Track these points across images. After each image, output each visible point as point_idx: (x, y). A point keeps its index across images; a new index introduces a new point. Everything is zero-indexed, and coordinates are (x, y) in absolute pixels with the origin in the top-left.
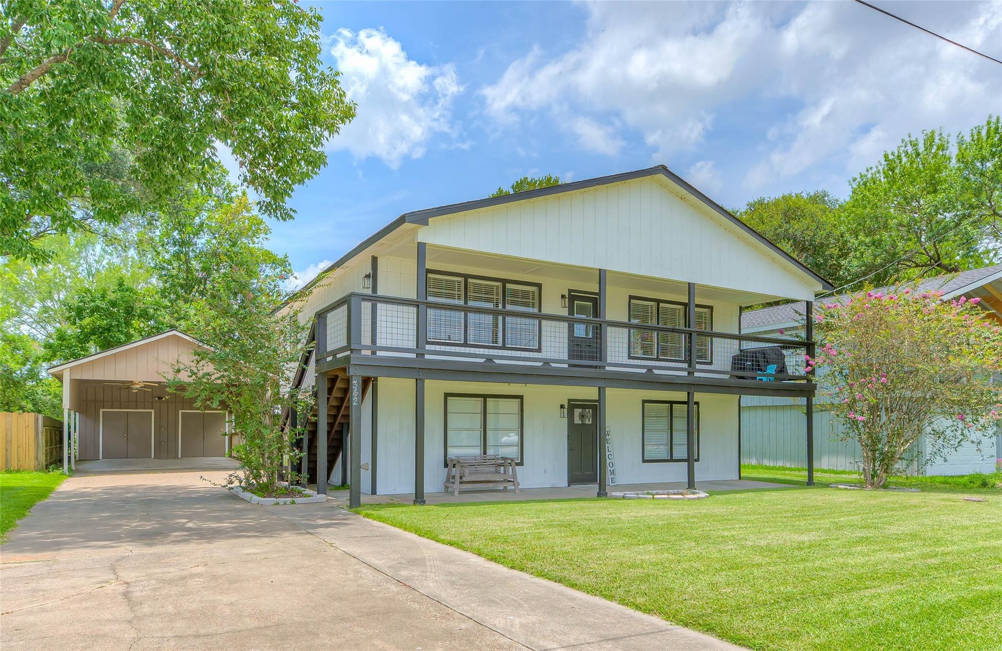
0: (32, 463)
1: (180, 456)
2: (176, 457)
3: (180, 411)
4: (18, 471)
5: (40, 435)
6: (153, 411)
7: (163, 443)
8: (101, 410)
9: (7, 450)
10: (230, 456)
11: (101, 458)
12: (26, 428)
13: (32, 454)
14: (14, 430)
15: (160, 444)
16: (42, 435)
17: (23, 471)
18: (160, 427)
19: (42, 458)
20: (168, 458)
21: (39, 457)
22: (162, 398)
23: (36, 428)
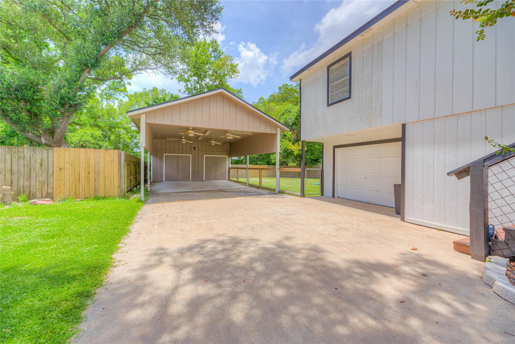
0: (116, 191)
1: (204, 180)
2: (202, 180)
3: (205, 156)
4: (104, 198)
5: (122, 167)
6: (191, 155)
7: (196, 173)
8: (164, 154)
9: (95, 180)
10: (229, 180)
11: (164, 180)
12: (111, 162)
13: (116, 183)
14: (102, 164)
15: (194, 173)
16: (124, 168)
17: (108, 197)
18: (195, 164)
19: (124, 186)
20: (198, 181)
21: (121, 186)
22: (196, 148)
23: (120, 163)
